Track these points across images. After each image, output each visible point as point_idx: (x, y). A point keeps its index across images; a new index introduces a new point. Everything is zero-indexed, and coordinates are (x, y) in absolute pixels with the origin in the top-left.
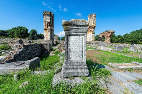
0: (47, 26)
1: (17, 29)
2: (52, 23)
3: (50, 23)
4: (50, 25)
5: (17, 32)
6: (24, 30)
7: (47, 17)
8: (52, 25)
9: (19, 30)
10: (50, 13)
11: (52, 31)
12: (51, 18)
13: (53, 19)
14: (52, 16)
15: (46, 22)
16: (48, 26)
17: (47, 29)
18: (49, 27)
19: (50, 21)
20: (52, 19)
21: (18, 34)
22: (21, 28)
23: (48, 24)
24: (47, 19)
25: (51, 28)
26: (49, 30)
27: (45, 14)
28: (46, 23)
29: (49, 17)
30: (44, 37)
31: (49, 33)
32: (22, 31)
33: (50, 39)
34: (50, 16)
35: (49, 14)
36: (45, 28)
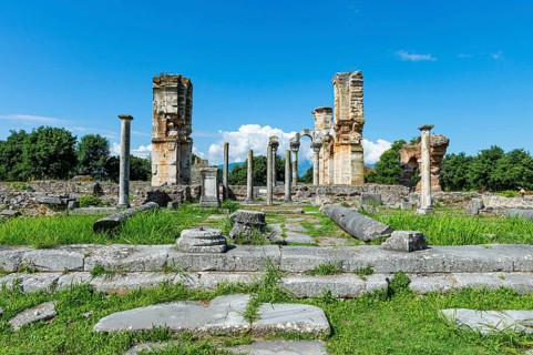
0: (165, 129)
1: (34, 140)
2: (183, 117)
3: (179, 116)
4: (175, 125)
5: (34, 151)
6: (60, 141)
7: (165, 98)
8: (182, 125)
9: (40, 144)
10: (179, 80)
11: (183, 145)
12: (179, 100)
13: (189, 102)
14: (184, 92)
15: (161, 113)
16: (168, 129)
17: (163, 142)
18: (173, 133)
19: (176, 109)
20: (184, 102)
21: (34, 159)
22: (49, 133)
23: (168, 121)
24: (169, 103)
25: (179, 135)
26: (172, 145)
27: (160, 85)
28: (163, 120)
29: (175, 97)
30: (153, 172)
31: (173, 157)
32: (52, 149)
33: (175, 180)
34: (179, 90)
35: (175, 85)
36: (156, 136)
